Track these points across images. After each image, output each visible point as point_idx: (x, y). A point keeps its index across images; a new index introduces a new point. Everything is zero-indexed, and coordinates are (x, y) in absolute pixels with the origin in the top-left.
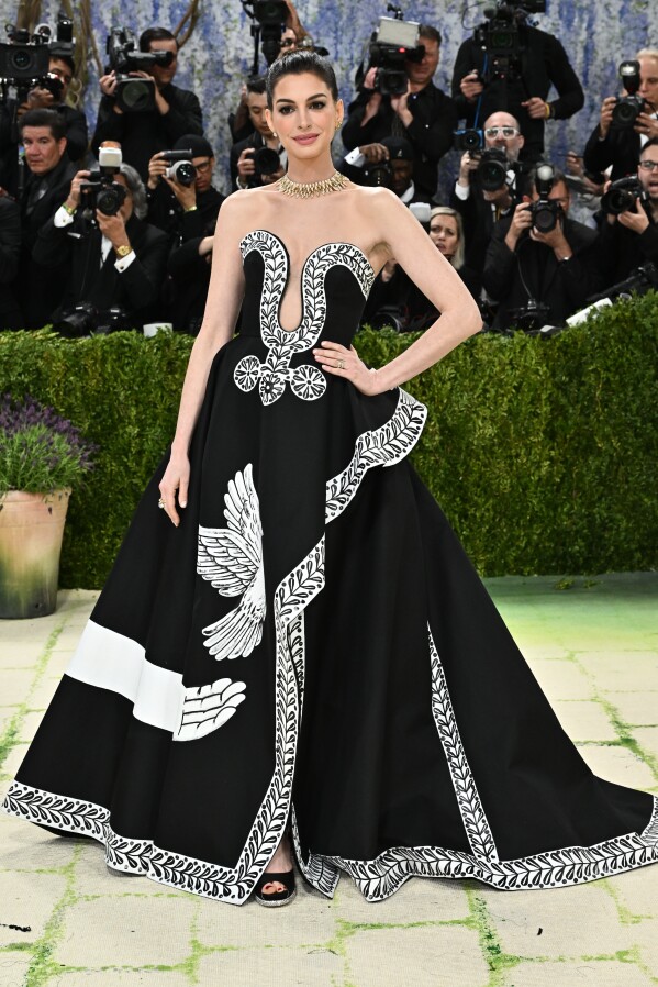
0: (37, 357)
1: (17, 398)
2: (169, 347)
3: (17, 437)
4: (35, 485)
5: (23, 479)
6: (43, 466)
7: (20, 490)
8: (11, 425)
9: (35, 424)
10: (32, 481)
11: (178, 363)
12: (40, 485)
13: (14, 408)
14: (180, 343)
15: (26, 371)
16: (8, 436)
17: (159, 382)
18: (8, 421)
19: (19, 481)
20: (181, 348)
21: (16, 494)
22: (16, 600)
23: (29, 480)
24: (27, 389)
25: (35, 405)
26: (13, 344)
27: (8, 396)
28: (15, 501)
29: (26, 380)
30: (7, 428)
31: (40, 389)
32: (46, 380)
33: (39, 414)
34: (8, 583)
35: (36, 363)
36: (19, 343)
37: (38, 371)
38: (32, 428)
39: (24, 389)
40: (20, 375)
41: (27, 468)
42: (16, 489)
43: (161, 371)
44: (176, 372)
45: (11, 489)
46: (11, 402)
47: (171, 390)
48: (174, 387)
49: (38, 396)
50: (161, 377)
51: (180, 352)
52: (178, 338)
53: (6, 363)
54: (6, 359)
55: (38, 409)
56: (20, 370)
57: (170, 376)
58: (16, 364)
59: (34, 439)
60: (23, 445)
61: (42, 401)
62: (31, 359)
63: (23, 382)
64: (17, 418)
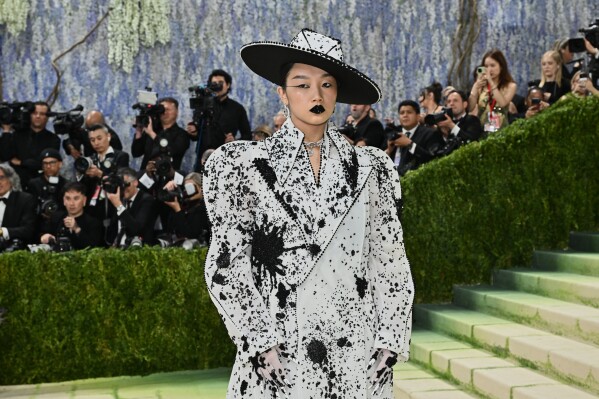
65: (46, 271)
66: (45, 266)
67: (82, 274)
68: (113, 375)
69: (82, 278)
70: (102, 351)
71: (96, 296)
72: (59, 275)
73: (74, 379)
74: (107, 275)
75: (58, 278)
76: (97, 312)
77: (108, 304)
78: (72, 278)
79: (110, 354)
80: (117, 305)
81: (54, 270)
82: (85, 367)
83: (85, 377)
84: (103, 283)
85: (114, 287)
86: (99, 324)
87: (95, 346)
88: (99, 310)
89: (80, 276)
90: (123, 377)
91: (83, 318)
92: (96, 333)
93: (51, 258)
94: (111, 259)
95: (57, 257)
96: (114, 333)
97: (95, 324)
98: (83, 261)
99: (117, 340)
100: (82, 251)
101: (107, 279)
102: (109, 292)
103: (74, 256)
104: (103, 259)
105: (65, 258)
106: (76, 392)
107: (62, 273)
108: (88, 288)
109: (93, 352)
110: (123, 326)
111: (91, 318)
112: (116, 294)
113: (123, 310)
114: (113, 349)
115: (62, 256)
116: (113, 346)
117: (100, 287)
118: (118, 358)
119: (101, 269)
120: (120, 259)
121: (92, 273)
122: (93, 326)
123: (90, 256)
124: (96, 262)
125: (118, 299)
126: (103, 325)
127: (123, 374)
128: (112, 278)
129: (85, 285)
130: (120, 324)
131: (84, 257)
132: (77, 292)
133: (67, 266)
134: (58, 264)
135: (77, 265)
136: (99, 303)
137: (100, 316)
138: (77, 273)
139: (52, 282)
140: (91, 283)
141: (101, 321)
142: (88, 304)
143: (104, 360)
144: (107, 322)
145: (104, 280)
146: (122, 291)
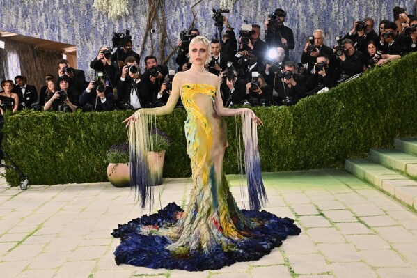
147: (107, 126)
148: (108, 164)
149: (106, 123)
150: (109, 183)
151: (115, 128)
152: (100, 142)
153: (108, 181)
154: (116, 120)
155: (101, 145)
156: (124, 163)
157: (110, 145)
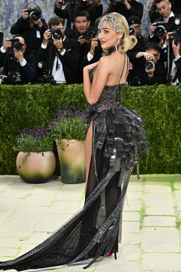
0: (81, 93)
1: (74, 107)
2: (127, 90)
3: (74, 121)
4: (80, 137)
5: (76, 135)
6: (83, 131)
7: (75, 139)
8: (72, 116)
9: (80, 116)
10: (79, 136)
11: (130, 96)
12: (81, 138)
13: (72, 111)
14: (131, 89)
15: (77, 98)
16: (71, 120)
17: (123, 102)
18: (71, 115)
19: (74, 136)
20: (131, 91)
21: (73, 141)
22: (72, 177)
23: (78, 136)
24: (77, 104)
25: (80, 109)
26: (73, 89)
27: (71, 106)
28: (73, 143)
29: (77, 101)
30: (70, 118)
31: (82, 104)
32: (84, 101)
33: (82, 113)
34: (70, 171)
35: (81, 95)
36: (75, 88)
37: (81, 98)
38: (79, 118)
39: (76, 104)
40: (75, 99)
41: (77, 132)
42: (73, 139)
43: (124, 98)
44: (129, 99)
45: (72, 139)
46: (72, 108)
47: (127, 105)
48: (128, 104)
49: (81, 107)
50: (124, 100)
51: (130, 92)
52: (130, 87)
53: (70, 95)
54: (70, 93)
55: (81, 111)
56: (75, 97)
57: (127, 100)
58: (74, 95)
59: (80, 121)
60: (76, 124)
61: (82, 108)
62: (79, 94)
63: (76, 102)
64: (74, 114)
65: (128, 99)
66: (127, 96)
67: (152, 102)
68: (170, 173)
69: (152, 105)
70: (163, 156)
71: (161, 118)
72: (137, 102)
73: (144, 174)
74: (169, 103)
75: (136, 104)
76: (161, 129)
77: (169, 124)
78: (144, 105)
79: (168, 159)
80: (175, 125)
81: (133, 98)
82: (152, 166)
83: (152, 173)
84: (165, 109)
85: (173, 112)
86: (162, 137)
87: (159, 152)
88: (162, 127)
89: (151, 104)
90: (177, 175)
91: (151, 133)
92: (159, 143)
93: (131, 90)
94: (172, 93)
95: (135, 90)
96: (172, 144)
97: (159, 137)
98: (153, 93)
99: (174, 149)
100: (152, 86)
101: (169, 106)
102: (170, 115)
103: (147, 90)
104: (166, 92)
105: (140, 91)
106: (145, 182)
107: (138, 101)
108: (155, 112)
109: (157, 156)
110: (179, 139)
111: (157, 133)
112: (175, 117)
113: (178, 128)
114: (171, 155)
115: (139, 89)
116: (171, 153)
117: (164, 112)
118: (174, 161)
119: (165, 99)
120: (178, 93)
121: (158, 102)
122: (158, 139)
123: (157, 90)
124: (162, 94)
125: (176, 120)
126: (165, 138)
127: (177, 173)
128: (172, 106)
129: (153, 110)
130: (176, 138)
131: (153, 90)
132: (148, 115)
133: (142, 96)
134: (136, 94)
135: (149, 96)
136: (163, 123)
137: (163, 132)
138: (148, 101)
139: (131, 106)
140: (158, 109)
141: (164, 135)
142: (155, 123)
143: (164, 162)
144: (167, 136)
145: (166, 107)
146: (178, 115)
147: (18, 103)
148: (18, 152)
149: (17, 99)
150: (18, 176)
151: (29, 106)
152: (9, 123)
153: (17, 174)
154: (31, 97)
155: (10, 127)
156: (38, 152)
157: (21, 129)
